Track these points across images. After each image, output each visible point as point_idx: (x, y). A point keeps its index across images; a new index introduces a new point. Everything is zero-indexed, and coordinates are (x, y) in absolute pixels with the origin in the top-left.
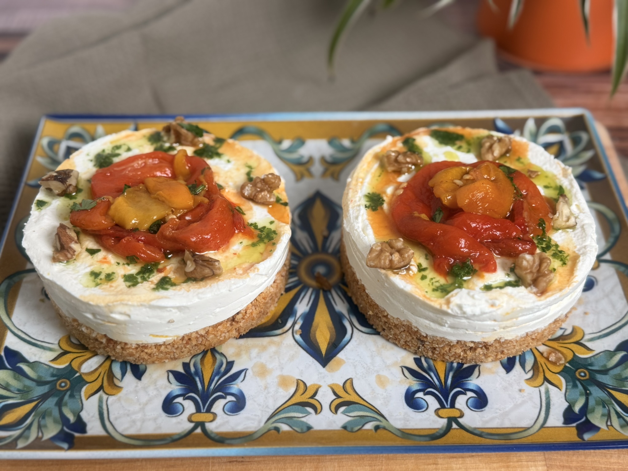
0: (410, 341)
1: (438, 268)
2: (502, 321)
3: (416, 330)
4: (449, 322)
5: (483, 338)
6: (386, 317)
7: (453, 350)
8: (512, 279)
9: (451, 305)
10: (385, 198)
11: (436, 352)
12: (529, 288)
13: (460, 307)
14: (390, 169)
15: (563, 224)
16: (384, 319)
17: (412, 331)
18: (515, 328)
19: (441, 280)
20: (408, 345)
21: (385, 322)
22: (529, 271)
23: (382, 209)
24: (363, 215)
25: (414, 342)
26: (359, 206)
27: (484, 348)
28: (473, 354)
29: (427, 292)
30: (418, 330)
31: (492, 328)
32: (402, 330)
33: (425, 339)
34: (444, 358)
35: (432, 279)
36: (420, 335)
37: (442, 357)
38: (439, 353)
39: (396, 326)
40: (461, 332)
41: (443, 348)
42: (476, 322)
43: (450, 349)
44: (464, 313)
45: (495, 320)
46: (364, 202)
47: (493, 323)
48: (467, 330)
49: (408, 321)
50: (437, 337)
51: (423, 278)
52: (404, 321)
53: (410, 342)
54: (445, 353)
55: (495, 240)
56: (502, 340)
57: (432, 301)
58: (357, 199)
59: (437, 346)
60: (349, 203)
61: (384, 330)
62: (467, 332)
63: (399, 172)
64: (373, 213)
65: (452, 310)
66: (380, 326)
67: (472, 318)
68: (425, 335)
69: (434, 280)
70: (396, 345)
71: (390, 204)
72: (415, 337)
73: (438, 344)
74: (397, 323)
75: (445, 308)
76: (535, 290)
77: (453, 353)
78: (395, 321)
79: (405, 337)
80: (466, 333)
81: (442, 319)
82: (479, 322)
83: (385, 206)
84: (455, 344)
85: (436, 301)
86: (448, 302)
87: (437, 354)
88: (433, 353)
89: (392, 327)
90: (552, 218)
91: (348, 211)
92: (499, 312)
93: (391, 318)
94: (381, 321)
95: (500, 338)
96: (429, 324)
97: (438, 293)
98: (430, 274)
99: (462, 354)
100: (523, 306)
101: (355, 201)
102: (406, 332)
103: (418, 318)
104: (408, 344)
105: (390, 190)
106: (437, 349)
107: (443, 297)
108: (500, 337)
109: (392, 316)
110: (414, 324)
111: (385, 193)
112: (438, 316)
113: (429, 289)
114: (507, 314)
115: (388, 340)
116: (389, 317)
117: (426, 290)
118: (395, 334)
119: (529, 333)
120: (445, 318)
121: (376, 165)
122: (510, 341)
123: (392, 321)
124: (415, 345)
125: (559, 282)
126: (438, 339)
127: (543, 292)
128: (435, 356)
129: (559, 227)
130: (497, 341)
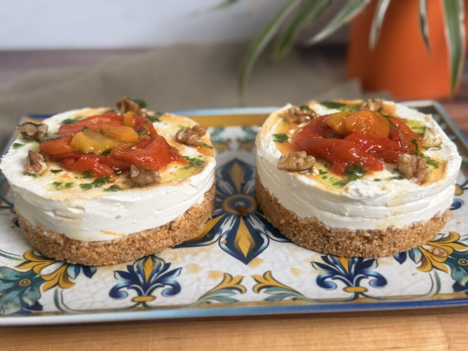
0: (317, 239)
1: (336, 171)
2: (392, 206)
3: (321, 225)
4: (348, 210)
5: (378, 226)
6: (296, 220)
7: (354, 243)
8: (396, 175)
9: (349, 191)
10: (289, 136)
11: (340, 247)
12: (411, 180)
13: (357, 191)
14: (291, 120)
15: (431, 144)
16: (295, 223)
17: (318, 228)
18: (403, 215)
19: (339, 178)
20: (316, 245)
21: (296, 226)
22: (409, 165)
23: (287, 142)
24: (272, 146)
25: (320, 239)
26: (269, 140)
27: (379, 239)
28: (371, 246)
29: (328, 186)
30: (323, 226)
31: (384, 213)
32: (310, 229)
33: (330, 234)
34: (346, 253)
35: (331, 178)
36: (325, 230)
37: (344, 252)
38: (342, 248)
39: (305, 227)
40: (359, 219)
41: (345, 241)
42: (371, 207)
43: (351, 243)
44: (361, 195)
45: (386, 205)
46: (273, 138)
47: (384, 208)
48: (364, 217)
49: (315, 218)
50: (339, 229)
51: (324, 178)
52: (311, 218)
53: (317, 241)
54: (347, 246)
55: (379, 152)
56: (394, 229)
57: (333, 190)
58: (267, 137)
59: (340, 240)
60: (261, 140)
61: (294, 235)
62: (364, 219)
63: (298, 122)
64: (281, 144)
65: (350, 194)
66: (291, 233)
67: (368, 203)
68: (329, 229)
69: (333, 179)
70: (305, 247)
71: (293, 138)
72: (321, 235)
73: (340, 238)
74: (305, 222)
75: (344, 193)
76: (416, 180)
77: (354, 246)
78: (303, 222)
79: (313, 237)
80: (363, 221)
81: (343, 207)
82: (373, 208)
83: (290, 140)
84: (355, 234)
85: (337, 191)
86: (346, 190)
87: (340, 250)
88: (337, 249)
89: (302, 229)
90: (422, 140)
91: (260, 144)
92: (389, 195)
93: (301, 220)
94: (292, 227)
95: (392, 226)
96: (332, 216)
97: (338, 186)
98: (330, 175)
99: (361, 246)
100: (408, 190)
101: (266, 138)
102: (313, 230)
103: (323, 212)
104: (316, 243)
105: (292, 131)
106: (340, 243)
107: (342, 187)
108: (391, 224)
109: (301, 218)
110: (320, 219)
111: (289, 133)
112: (339, 204)
113: (330, 184)
114: (396, 197)
115: (298, 245)
116: (298, 219)
117: (328, 184)
118: (305, 236)
119: (415, 224)
120: (345, 206)
121: (280, 120)
122: (401, 231)
123: (301, 222)
124: (321, 242)
125: (434, 177)
126: (341, 230)
127: (423, 182)
128: (339, 251)
129: (428, 146)
130: (389, 229)
